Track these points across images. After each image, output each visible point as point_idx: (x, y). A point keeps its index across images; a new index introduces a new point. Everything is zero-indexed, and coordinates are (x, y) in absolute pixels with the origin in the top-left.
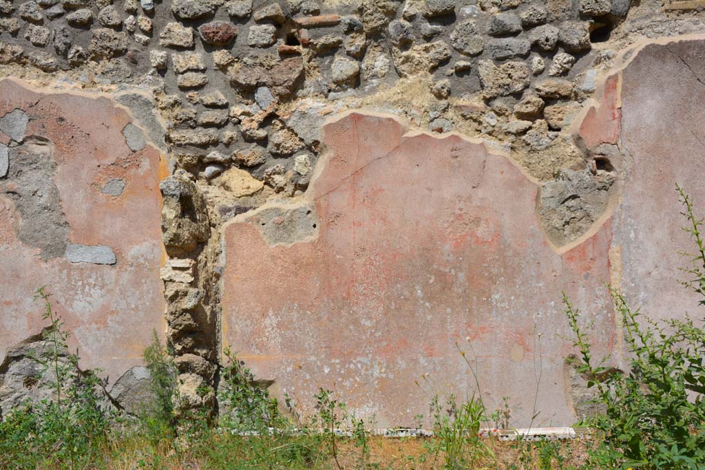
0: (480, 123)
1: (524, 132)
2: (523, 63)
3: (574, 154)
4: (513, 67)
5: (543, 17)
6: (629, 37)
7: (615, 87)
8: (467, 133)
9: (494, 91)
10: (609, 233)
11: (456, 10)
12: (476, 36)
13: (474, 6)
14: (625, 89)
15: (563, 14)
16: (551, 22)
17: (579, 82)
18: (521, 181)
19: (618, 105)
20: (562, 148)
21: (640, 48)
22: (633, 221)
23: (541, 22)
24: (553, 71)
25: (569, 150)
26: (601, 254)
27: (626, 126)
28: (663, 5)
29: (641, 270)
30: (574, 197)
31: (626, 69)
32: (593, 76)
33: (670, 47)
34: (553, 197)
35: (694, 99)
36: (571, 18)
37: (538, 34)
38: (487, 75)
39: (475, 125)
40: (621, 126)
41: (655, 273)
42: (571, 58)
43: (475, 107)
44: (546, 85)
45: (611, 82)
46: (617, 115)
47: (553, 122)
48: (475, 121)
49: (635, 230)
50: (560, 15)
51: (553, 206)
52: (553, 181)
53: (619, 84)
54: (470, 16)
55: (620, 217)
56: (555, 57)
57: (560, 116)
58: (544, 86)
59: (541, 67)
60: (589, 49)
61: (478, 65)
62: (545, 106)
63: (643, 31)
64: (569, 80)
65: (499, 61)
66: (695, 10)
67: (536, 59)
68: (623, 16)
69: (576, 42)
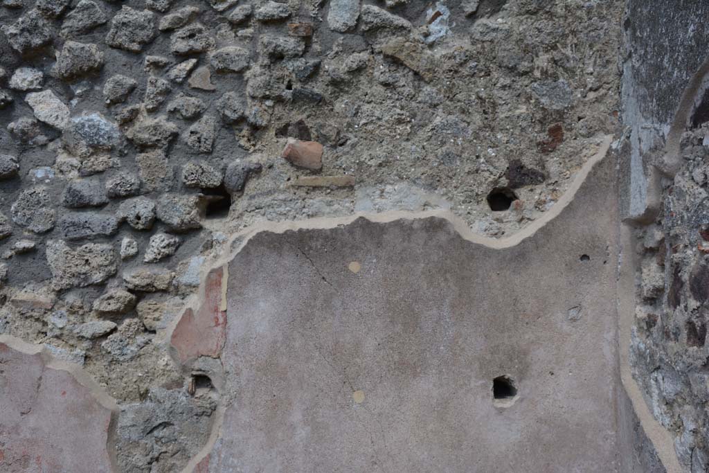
0: (45, 324)
1: (105, 335)
2: (106, 246)
3: (168, 368)
4: (90, 251)
5: (134, 187)
6: (244, 218)
7: (219, 284)
8: (26, 337)
9: (65, 282)
11: (20, 173)
12: (44, 209)
13: (48, 168)
14: (231, 287)
15: (161, 184)
16: (147, 193)
17: (180, 273)
18: (90, 406)
19: (223, 308)
20: (154, 359)
21: (250, 237)
22: (236, 461)
23: (130, 195)
24: (149, 256)
25: (162, 362)
27: (231, 336)
28: (289, 179)
30: (165, 425)
31: (232, 261)
32: (196, 267)
33: (288, 235)
34: (134, 426)
35: (318, 303)
36: (172, 189)
37: (126, 209)
38: (56, 260)
39: (39, 326)
40: (225, 335)
42: (172, 241)
43: (39, 303)
45: (214, 276)
46: (221, 320)
47: (148, 322)
48: (37, 320)
50: (158, 185)
51: (134, 437)
52: (137, 404)
53: (225, 280)
54: (41, 181)
55: (219, 456)
56: (152, 238)
57: (156, 315)
58: (133, 277)
59: (132, 251)
60: (200, 228)
61: (45, 246)
62: (138, 301)
63: (262, 211)
64: (171, 268)
65: (74, 242)
66: (328, 188)
67: (126, 241)
68: (238, 191)
69: (176, 221)
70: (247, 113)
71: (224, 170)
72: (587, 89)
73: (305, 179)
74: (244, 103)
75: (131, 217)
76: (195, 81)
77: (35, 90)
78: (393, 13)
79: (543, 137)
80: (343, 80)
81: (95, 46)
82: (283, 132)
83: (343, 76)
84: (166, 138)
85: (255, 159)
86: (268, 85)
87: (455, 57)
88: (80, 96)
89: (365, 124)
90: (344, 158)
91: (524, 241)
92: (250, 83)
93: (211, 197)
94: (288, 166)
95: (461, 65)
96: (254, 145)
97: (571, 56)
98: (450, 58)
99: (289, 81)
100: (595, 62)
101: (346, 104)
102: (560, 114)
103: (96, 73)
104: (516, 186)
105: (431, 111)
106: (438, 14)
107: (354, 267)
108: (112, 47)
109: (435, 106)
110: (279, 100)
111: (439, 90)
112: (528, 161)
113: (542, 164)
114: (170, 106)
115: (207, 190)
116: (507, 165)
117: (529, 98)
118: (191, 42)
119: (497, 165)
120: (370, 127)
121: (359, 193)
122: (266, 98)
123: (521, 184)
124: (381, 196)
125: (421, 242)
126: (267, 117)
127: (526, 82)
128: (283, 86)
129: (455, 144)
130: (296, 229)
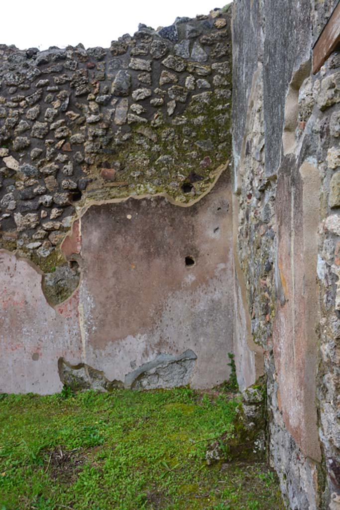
1: (38, 248)
2: (35, 214)
4: (30, 216)
5: (44, 191)
6: (86, 200)
7: (78, 226)
9: (22, 228)
10: (77, 298)
11: (3, 188)
12: (12, 201)
13: (13, 186)
14: (82, 227)
15: (54, 189)
16: (49, 193)
17: (64, 223)
19: (80, 235)
21: (89, 207)
23: (43, 194)
24: (51, 217)
25: (59, 257)
26: (75, 308)
28: (103, 184)
30: (62, 280)
31: (82, 217)
32: (69, 220)
33: (103, 205)
34: (51, 280)
35: (116, 231)
36: (58, 191)
37: (41, 200)
38: (18, 220)
40: (82, 245)
42: (60, 211)
43: (13, 237)
44: (47, 225)
45: (76, 223)
46: (80, 239)
47: (53, 242)
48: (13, 243)
51: (51, 285)
53: (80, 225)
54: (10, 191)
55: (82, 290)
56: (52, 210)
57: (56, 239)
59: (45, 215)
60: (71, 205)
61: (14, 215)
62: (49, 234)
63: (93, 197)
64: (61, 221)
65: (24, 214)
66: (118, 187)
67: (43, 212)
68: (84, 190)
69: (61, 203)
70: (85, 159)
71: (78, 182)
73: (109, 184)
74: (84, 156)
75: (44, 202)
76: (65, 148)
77: (6, 156)
78: (140, 116)
79: (203, 162)
81: (26, 138)
82: (99, 166)
83: (121, 143)
84: (55, 171)
85: (90, 177)
86: (92, 148)
88: (22, 157)
89: (132, 161)
90: (124, 175)
91: (195, 204)
92: (86, 148)
93: (73, 193)
94: (102, 179)
96: (89, 172)
97: (212, 129)
99: (101, 146)
100: (222, 131)
101: (124, 153)
102: (209, 152)
103: (27, 148)
104: (193, 182)
106: (158, 116)
107: (129, 217)
108: (33, 137)
109: (159, 152)
110: (97, 153)
111: (160, 146)
112: (197, 172)
113: (202, 173)
114: (56, 159)
115: (72, 190)
116: (189, 174)
117: (196, 147)
118: (62, 133)
119: (185, 174)
121: (130, 188)
122: (92, 153)
123: (195, 181)
124: (139, 189)
125: (155, 206)
126: (93, 161)
127: (195, 141)
128: (99, 148)
129: (167, 166)
130: (106, 203)
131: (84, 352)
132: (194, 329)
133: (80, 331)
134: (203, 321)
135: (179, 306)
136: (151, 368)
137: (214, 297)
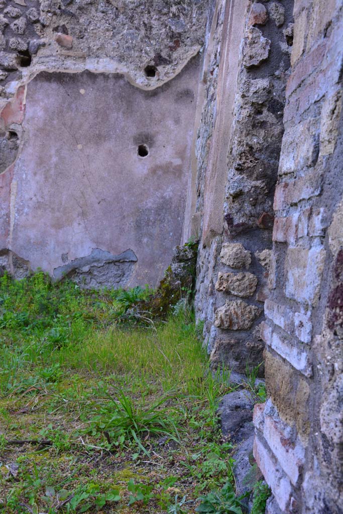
6: (36, 66)
7: (23, 93)
10: (12, 173)
14: (28, 95)
17: (6, 88)
19: (24, 103)
21: (38, 73)
22: (25, 168)
26: (6, 185)
27: (27, 115)
28: (57, 51)
29: (27, 197)
31: (29, 83)
32: (14, 85)
33: (54, 74)
35: (65, 105)
36: (5, 50)
40: (24, 115)
41: (34, 199)
42: (4, 73)
45: (21, 89)
46: (23, 108)
49: (26, 174)
53: (25, 91)
55: (18, 166)
60: (17, 70)
63: (44, 64)
64: (3, 86)
66: (74, 57)
68: (34, 54)
69: (6, 64)
70: (40, 18)
71: (28, 44)
72: (193, 24)
73: (64, 52)
74: (39, 14)
76: (17, 1)
79: (171, 44)
80: (83, 8)
82: (56, 29)
83: (83, 6)
84: (3, 25)
85: (42, 41)
86: (50, 6)
87: (134, 3)
89: (93, 30)
90: (82, 44)
91: (157, 88)
92: (42, 4)
93: (22, 56)
94: (57, 45)
95: (137, 7)
96: (43, 35)
97: (186, 8)
98: (132, 3)
99: (60, 6)
100: (197, 12)
101: (85, 19)
102: (180, 34)
104: (157, 65)
105: (122, 27)
107: (82, 91)
109: (124, 24)
110: (55, 14)
111: (127, 18)
112: (164, 54)
113: (170, 56)
114: (5, 11)
115: (20, 52)
116: (154, 55)
117: (166, 26)
119: (150, 55)
120: (95, 31)
121: (88, 61)
122: (49, 12)
123: (160, 64)
124: (98, 63)
125: (112, 84)
126: (49, 22)
127: (166, 18)
128: (57, 8)
129: (132, 43)
130: (58, 72)
131: (11, 236)
132: (138, 227)
133: (10, 211)
134: (148, 219)
135: (125, 198)
136: (84, 265)
137: (165, 195)
